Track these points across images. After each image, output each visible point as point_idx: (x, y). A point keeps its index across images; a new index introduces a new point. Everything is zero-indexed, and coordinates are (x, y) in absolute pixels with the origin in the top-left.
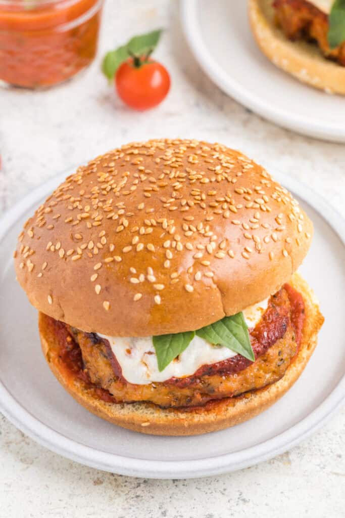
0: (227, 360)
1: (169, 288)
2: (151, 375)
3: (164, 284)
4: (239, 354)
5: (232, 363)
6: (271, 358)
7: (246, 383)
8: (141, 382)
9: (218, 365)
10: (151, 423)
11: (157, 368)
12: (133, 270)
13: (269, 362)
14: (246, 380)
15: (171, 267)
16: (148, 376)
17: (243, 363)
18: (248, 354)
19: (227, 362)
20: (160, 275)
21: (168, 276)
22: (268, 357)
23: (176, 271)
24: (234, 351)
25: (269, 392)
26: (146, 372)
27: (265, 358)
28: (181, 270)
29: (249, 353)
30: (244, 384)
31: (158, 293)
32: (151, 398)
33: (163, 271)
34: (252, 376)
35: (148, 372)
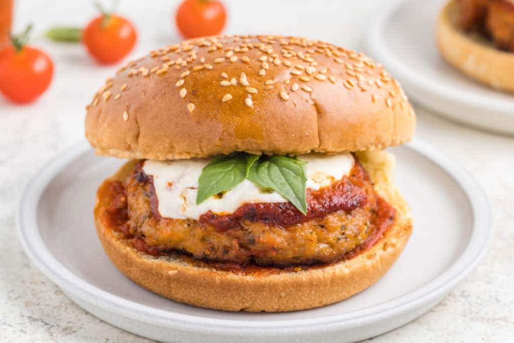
0: (274, 204)
1: (263, 93)
2: (187, 208)
3: (257, 89)
4: (290, 203)
5: (280, 210)
6: (331, 224)
7: (293, 243)
8: (174, 216)
9: (262, 206)
10: (179, 271)
11: (194, 201)
12: (225, 75)
13: (327, 229)
14: (294, 239)
15: (266, 76)
16: (184, 210)
17: (292, 213)
18: (300, 205)
19: (273, 206)
20: (254, 81)
21: (263, 83)
22: (325, 224)
23: (272, 79)
24: (284, 197)
25: (323, 271)
26: (182, 205)
27: (322, 223)
28: (276, 80)
29: (301, 203)
30: (291, 244)
31: (249, 95)
32: (182, 240)
33: (258, 78)
34: (302, 236)
35: (185, 206)
